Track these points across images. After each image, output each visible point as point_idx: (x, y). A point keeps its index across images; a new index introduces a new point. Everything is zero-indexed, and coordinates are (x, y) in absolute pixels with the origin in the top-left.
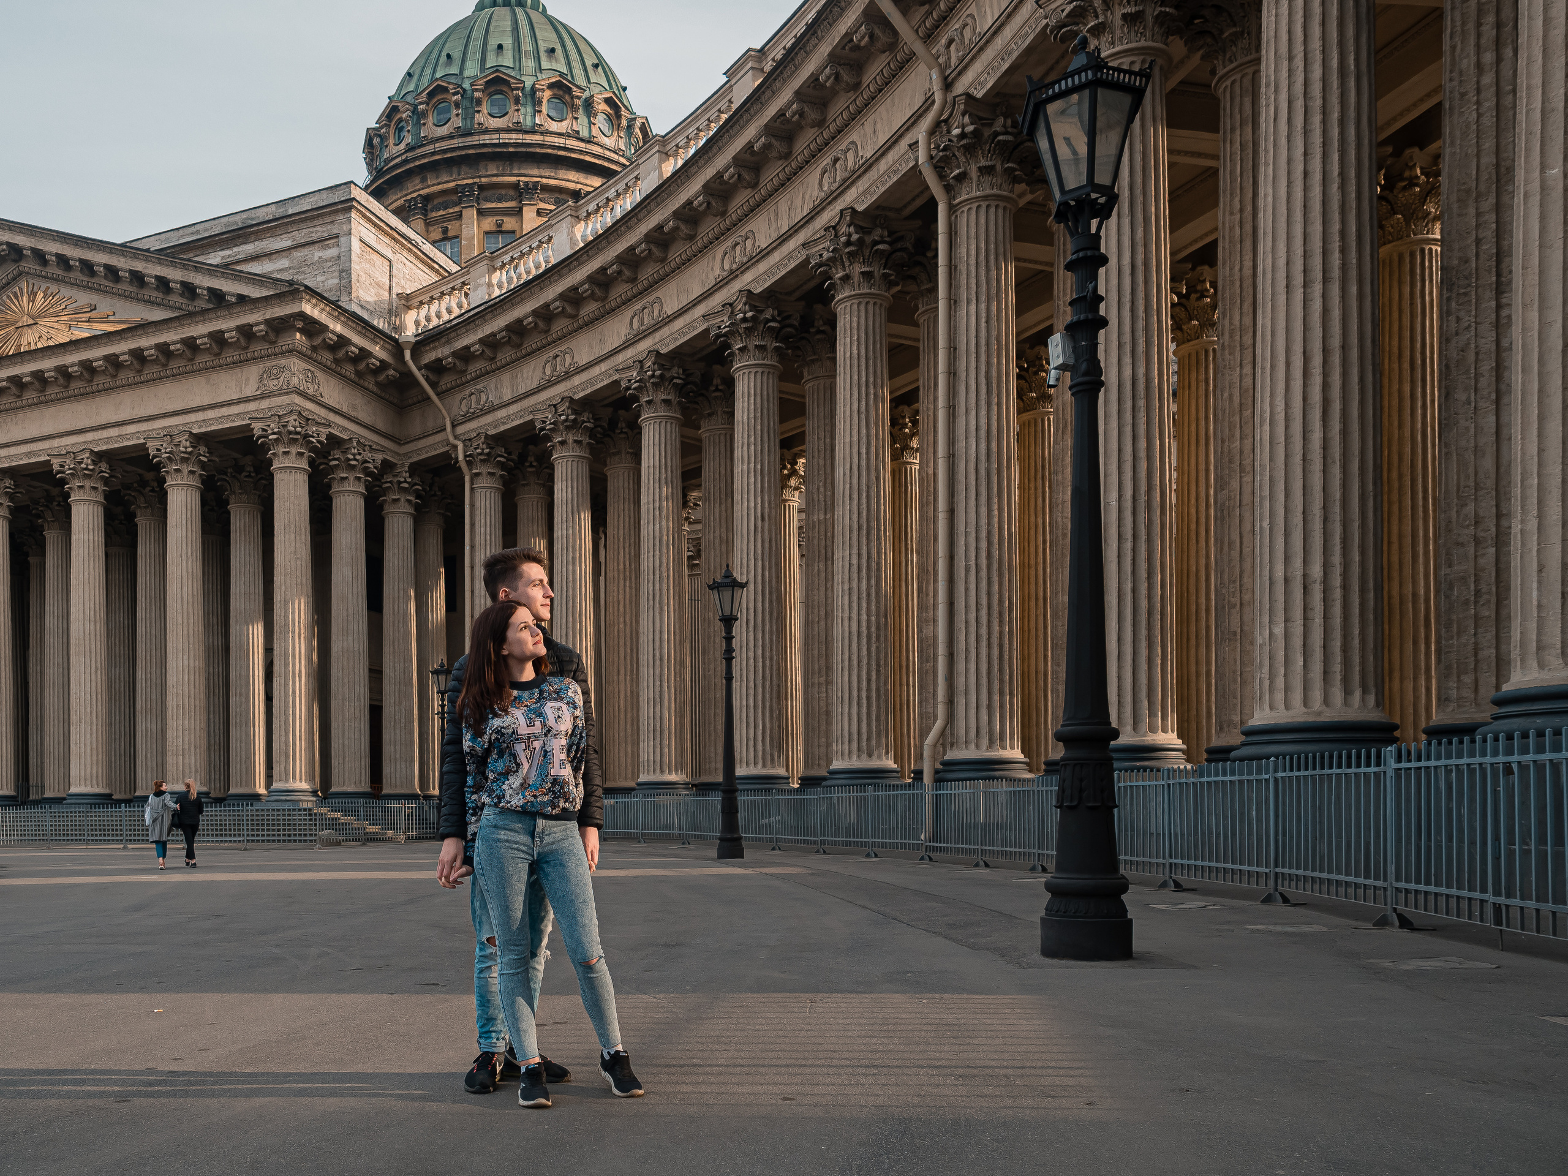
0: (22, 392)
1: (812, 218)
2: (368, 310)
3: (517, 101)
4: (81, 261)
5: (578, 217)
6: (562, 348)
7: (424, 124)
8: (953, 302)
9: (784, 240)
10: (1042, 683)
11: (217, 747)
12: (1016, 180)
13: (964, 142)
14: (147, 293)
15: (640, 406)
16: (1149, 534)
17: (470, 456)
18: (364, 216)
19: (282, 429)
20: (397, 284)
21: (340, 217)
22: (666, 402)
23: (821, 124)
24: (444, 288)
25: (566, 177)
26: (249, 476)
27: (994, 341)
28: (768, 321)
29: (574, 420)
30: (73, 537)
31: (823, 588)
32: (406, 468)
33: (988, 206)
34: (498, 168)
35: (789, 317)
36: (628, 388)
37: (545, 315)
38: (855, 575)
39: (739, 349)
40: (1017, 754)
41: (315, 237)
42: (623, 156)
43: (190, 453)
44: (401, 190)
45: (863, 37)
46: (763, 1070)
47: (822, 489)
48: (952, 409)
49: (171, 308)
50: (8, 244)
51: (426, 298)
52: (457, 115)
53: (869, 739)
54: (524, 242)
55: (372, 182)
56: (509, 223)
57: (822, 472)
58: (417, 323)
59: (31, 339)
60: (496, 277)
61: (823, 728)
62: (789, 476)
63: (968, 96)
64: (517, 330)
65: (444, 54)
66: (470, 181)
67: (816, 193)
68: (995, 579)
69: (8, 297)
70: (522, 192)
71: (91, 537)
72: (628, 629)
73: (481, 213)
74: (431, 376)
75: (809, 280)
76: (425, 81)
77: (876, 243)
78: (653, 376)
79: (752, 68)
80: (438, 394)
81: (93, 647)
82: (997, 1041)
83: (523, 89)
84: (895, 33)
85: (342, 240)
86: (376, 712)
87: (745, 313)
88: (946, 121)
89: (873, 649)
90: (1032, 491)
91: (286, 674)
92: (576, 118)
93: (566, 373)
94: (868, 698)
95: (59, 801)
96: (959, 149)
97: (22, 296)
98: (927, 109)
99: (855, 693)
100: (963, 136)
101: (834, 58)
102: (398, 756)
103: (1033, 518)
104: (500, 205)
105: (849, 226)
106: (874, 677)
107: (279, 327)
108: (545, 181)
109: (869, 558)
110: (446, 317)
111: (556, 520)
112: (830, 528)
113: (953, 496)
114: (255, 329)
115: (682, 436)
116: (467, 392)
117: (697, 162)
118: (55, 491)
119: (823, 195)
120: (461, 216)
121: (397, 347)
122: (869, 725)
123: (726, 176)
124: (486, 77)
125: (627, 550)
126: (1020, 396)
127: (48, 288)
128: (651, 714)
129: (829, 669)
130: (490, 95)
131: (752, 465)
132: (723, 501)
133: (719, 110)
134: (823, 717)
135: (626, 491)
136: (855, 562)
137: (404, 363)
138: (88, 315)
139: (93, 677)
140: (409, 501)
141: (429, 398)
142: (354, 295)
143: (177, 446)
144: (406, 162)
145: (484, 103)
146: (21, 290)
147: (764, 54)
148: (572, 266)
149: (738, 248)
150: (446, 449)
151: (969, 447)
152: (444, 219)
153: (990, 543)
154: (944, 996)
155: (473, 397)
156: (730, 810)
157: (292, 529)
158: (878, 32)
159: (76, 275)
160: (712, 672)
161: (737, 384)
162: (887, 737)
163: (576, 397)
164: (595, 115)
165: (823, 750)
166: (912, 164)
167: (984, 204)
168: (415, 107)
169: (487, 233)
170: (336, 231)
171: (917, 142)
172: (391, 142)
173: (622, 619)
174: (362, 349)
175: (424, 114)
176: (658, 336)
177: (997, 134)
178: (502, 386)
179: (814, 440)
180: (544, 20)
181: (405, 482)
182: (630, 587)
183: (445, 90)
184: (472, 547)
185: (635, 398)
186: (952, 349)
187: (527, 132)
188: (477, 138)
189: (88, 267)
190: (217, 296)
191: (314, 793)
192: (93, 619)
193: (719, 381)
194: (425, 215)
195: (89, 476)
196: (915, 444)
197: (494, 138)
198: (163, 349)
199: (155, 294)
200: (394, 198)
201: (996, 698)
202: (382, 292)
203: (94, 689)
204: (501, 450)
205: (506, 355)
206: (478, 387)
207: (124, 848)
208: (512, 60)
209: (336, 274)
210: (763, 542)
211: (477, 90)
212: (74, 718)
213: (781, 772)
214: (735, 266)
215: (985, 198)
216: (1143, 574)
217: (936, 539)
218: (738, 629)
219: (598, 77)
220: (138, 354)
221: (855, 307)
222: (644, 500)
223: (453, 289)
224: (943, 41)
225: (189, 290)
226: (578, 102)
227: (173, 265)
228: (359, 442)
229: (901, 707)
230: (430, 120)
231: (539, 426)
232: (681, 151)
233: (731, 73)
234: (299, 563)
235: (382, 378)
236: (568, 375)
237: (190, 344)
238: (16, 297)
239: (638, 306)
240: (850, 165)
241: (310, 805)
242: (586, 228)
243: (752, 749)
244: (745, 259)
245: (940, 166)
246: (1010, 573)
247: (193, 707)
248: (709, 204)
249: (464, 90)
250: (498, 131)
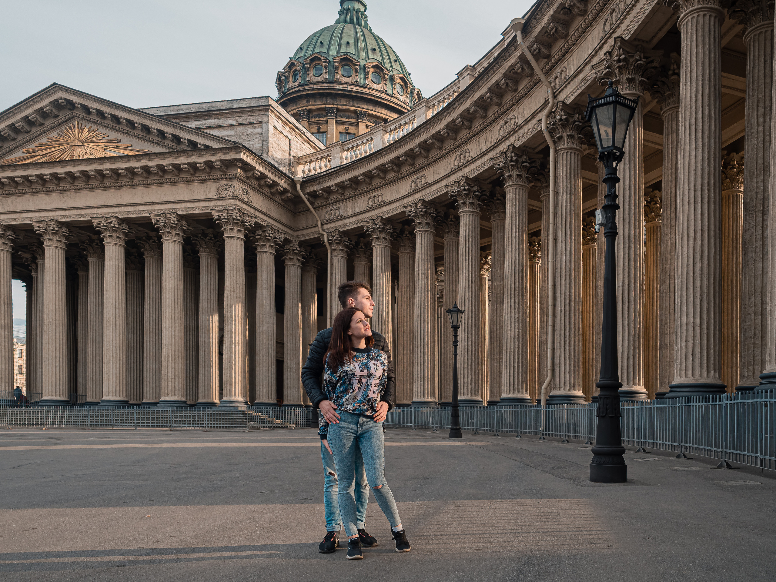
0: (74, 181)
1: (495, 147)
2: (277, 162)
3: (356, 71)
4: (112, 115)
5: (386, 131)
6: (378, 193)
7: (308, 74)
8: (556, 193)
9: (483, 155)
10: (591, 363)
11: (191, 378)
12: (583, 143)
13: (561, 123)
14: (151, 137)
15: (415, 224)
16: (634, 301)
17: (330, 240)
18: (276, 115)
19: (229, 217)
20: (293, 151)
21: (263, 113)
22: (428, 224)
23: (500, 104)
24: (318, 156)
25: (380, 111)
26: (211, 239)
27: (573, 212)
28: (475, 192)
29: (383, 228)
30: (106, 263)
31: (498, 316)
32: (297, 243)
33: (571, 152)
34: (346, 102)
35: (485, 191)
36: (410, 216)
37: (369, 175)
38: (513, 311)
39: (462, 203)
40: (580, 393)
41: (248, 121)
42: (408, 106)
43: (176, 224)
44: (296, 105)
45: (519, 69)
46: (468, 536)
47: (498, 271)
48: (555, 240)
49: (166, 147)
50: (65, 99)
51: (308, 160)
52: (326, 73)
53: (518, 385)
54: (359, 139)
55: (281, 99)
56: (352, 129)
57: (499, 263)
58: (304, 172)
59: (80, 153)
60: (345, 154)
61: (498, 379)
62: (484, 264)
63: (564, 103)
64: (355, 181)
65: (319, 41)
66: (332, 106)
67: (497, 136)
68: (573, 316)
69: (66, 128)
70: (359, 116)
71: (117, 263)
72: (408, 329)
73: (337, 122)
74: (310, 199)
75: (494, 175)
76: (309, 53)
77: (523, 162)
78: (421, 211)
79: (469, 74)
80: (314, 208)
81: (117, 322)
82: (571, 520)
83: (359, 65)
84: (533, 69)
85: (264, 125)
86: (280, 364)
87: (465, 187)
88: (554, 112)
89: (520, 344)
90: (588, 280)
91: (231, 342)
92: (386, 84)
93: (380, 205)
94: (518, 366)
95: (96, 404)
96: (559, 125)
97: (75, 129)
98: (546, 106)
99: (512, 364)
100: (561, 120)
101: (506, 75)
102: (291, 386)
103: (588, 291)
104: (347, 120)
105: (512, 153)
106: (520, 357)
107: (229, 164)
108: (370, 112)
109: (519, 303)
110: (319, 171)
111: (374, 275)
112: (502, 289)
113: (555, 279)
114: (214, 164)
115: (435, 241)
116: (330, 209)
117: (443, 113)
118: (95, 237)
119: (500, 137)
120: (327, 122)
121: (293, 183)
122: (518, 378)
123: (457, 122)
124: (341, 56)
125: (408, 292)
126: (583, 238)
127: (91, 127)
128: (419, 370)
129: (501, 352)
130: (343, 66)
131: (467, 257)
132: (454, 272)
133: (454, 91)
134: (498, 374)
135: (408, 264)
136: (513, 305)
137: (297, 191)
138: (116, 144)
139: (118, 338)
140: (299, 260)
141: (309, 210)
142: (269, 154)
143: (169, 219)
144: (298, 91)
145: (340, 69)
146: (74, 126)
147: (475, 68)
148: (383, 154)
149: (462, 156)
150: (319, 235)
151: (562, 258)
152: (318, 123)
153: (570, 300)
154: (549, 500)
155: (332, 212)
156: (455, 416)
157: (235, 268)
158: (525, 67)
159: (109, 122)
160: (448, 351)
161: (461, 219)
162: (526, 384)
163: (384, 217)
164: (395, 84)
165: (498, 389)
166: (539, 129)
167: (570, 151)
168: (304, 65)
169: (340, 133)
170: (260, 120)
171: (541, 120)
172: (291, 80)
173: (405, 324)
174: (273, 181)
175: (308, 69)
176: (424, 192)
177: (575, 121)
178: (347, 208)
179: (495, 248)
180: (370, 34)
181: (297, 250)
182: (410, 310)
183: (320, 59)
184: (331, 285)
185: (413, 221)
186: (556, 214)
187: (361, 87)
188: (336, 85)
189: (116, 119)
190: (193, 145)
191: (246, 403)
192: (117, 307)
193: (453, 217)
194: (309, 119)
195: (116, 231)
196: (539, 254)
197: (344, 87)
198: (161, 168)
199: (157, 138)
200: (292, 108)
201: (572, 368)
202: (285, 154)
203: (118, 345)
204: (346, 239)
205: (349, 193)
206: (335, 207)
207: (135, 430)
208: (354, 51)
209: (260, 142)
210: (472, 293)
211: (336, 62)
212: (105, 360)
213: (479, 398)
214: (460, 164)
215: (570, 149)
216: (632, 318)
217: (548, 297)
218: (460, 332)
219: (396, 66)
220: (146, 169)
221: (514, 190)
222: (417, 269)
223: (322, 157)
224: (553, 77)
225: (177, 139)
226: (386, 76)
227: (167, 124)
228: (272, 228)
229: (532, 371)
230: (312, 73)
231: (365, 229)
232: (436, 107)
233: (460, 74)
234: (238, 286)
235: (284, 197)
236: (380, 206)
237: (177, 167)
238: (71, 129)
239: (415, 177)
240: (513, 126)
241: (243, 409)
242: (390, 137)
243: (466, 388)
244: (465, 162)
245: (552, 131)
246: (578, 314)
247: (177, 357)
248: (448, 134)
249: (330, 61)
250: (346, 84)
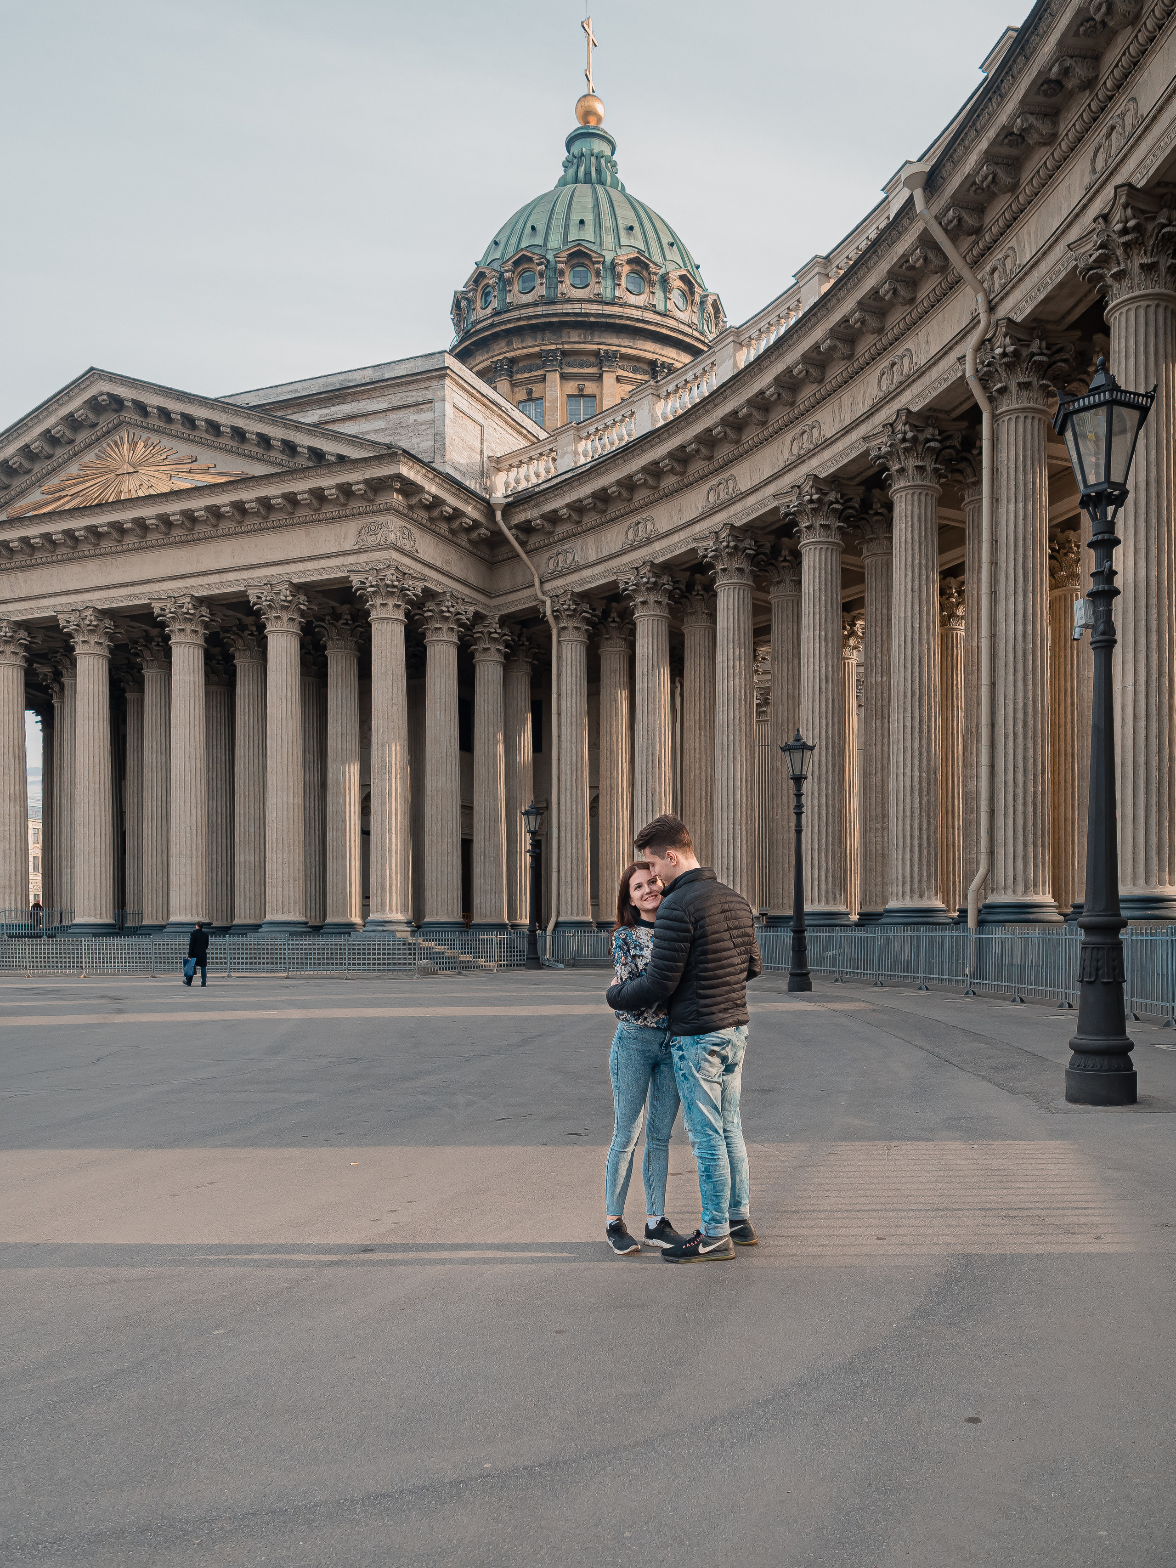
0: (123, 537)
1: (872, 414)
2: (461, 472)
3: (598, 274)
4: (183, 414)
5: (658, 396)
6: (644, 516)
7: (510, 291)
8: (995, 501)
9: (847, 432)
10: (1069, 829)
12: (1050, 394)
13: (1005, 360)
14: (249, 448)
15: (715, 573)
16: (1159, 714)
17: (557, 611)
18: (458, 384)
19: (380, 583)
20: (488, 446)
21: (435, 384)
22: (740, 570)
23: (880, 331)
24: (532, 454)
25: (642, 347)
26: (346, 624)
27: (1029, 536)
28: (832, 503)
29: (655, 583)
30: (173, 676)
31: (879, 744)
32: (497, 620)
33: (1026, 417)
34: (580, 336)
35: (851, 500)
36: (705, 556)
37: (628, 485)
38: (909, 736)
39: (806, 527)
40: (1047, 898)
41: (410, 401)
43: (290, 602)
44: (488, 352)
45: (918, 260)
47: (879, 655)
48: (994, 594)
49: (274, 464)
50: (107, 393)
51: (514, 462)
52: (542, 284)
53: (920, 882)
54: (608, 416)
55: (459, 344)
56: (590, 390)
57: (879, 639)
58: (507, 485)
59: (132, 487)
60: (582, 446)
61: (879, 868)
62: (848, 636)
63: (1010, 321)
64: (602, 497)
65: (529, 225)
66: (553, 347)
67: (875, 392)
68: (1030, 745)
69: (109, 445)
70: (602, 360)
71: (191, 677)
72: (703, 773)
73: (563, 377)
74: (520, 536)
75: (868, 468)
76: (511, 250)
77: (928, 441)
78: (728, 546)
79: (818, 273)
80: (526, 553)
81: (193, 783)
83: (603, 263)
84: (946, 258)
85: (437, 405)
87: (811, 496)
88: (990, 340)
89: (924, 802)
91: (383, 811)
93: (648, 539)
94: (920, 846)
95: (158, 929)
96: (1001, 365)
97: (123, 444)
98: (973, 328)
99: (908, 841)
100: (1004, 355)
101: (892, 275)
102: (488, 888)
104: (581, 371)
105: (905, 424)
106: (925, 827)
107: (378, 485)
108: (624, 350)
109: (921, 721)
110: (534, 481)
111: (637, 673)
113: (994, 671)
114: (354, 487)
115: (753, 600)
116: (555, 551)
117: (769, 356)
119: (881, 394)
120: (545, 379)
121: (488, 508)
122: (920, 869)
123: (795, 372)
124: (569, 249)
125: (702, 702)
126: (1052, 574)
127: (149, 439)
128: (725, 854)
129: (885, 815)
130: (573, 267)
131: (817, 632)
132: (791, 663)
133: (788, 308)
134: (880, 859)
135: (702, 648)
136: (909, 724)
137: (495, 522)
138: (189, 466)
139: (194, 811)
140: (499, 650)
141: (518, 556)
142: (447, 458)
143: (277, 594)
144: (492, 325)
145: (567, 274)
146: (122, 439)
147: (829, 261)
148: (653, 443)
149: (805, 436)
150: (535, 603)
151: (1007, 629)
152: (529, 381)
153: (1025, 713)
155: (560, 557)
156: (800, 949)
157: (389, 676)
158: (931, 255)
159: (177, 427)
160: (779, 816)
161: (804, 558)
162: (936, 880)
163: (657, 561)
164: (670, 291)
165: (879, 888)
166: (960, 374)
167: (1022, 415)
168: (502, 274)
169: (569, 396)
170: (431, 396)
171: (965, 356)
172: (478, 305)
173: (697, 765)
174: (455, 509)
175: (510, 282)
176: (732, 510)
177: (1033, 355)
178: (587, 548)
180: (623, 198)
181: (496, 632)
182: (706, 736)
183: (530, 260)
184: (559, 695)
185: (711, 566)
186: (994, 542)
187: (607, 304)
188: (560, 307)
189: (190, 422)
190: (317, 455)
191: (408, 924)
192: (193, 756)
193: (788, 555)
194: (511, 377)
195: (190, 620)
196: (961, 612)
197: (575, 308)
198: (264, 502)
199: (256, 449)
200: (481, 359)
201: (1030, 849)
202: (473, 455)
203: (194, 823)
204: (586, 607)
205: (590, 519)
206: (564, 547)
208: (593, 235)
209: (431, 437)
210: (827, 701)
211: (560, 262)
212: (174, 851)
213: (841, 908)
214: (802, 452)
215: (1023, 410)
216: (1154, 748)
217: (980, 707)
219: (673, 255)
220: (239, 507)
221: (909, 496)
222: (719, 659)
223: (541, 454)
224: (988, 268)
225: (290, 448)
226: (654, 277)
227: (270, 422)
228: (452, 595)
230: (516, 287)
231: (622, 586)
232: (753, 342)
233: (799, 275)
234: (395, 708)
235: (474, 535)
236: (649, 541)
237: (291, 499)
238: (117, 445)
239: (715, 481)
240: (906, 370)
241: (404, 936)
242: (666, 406)
243: (817, 888)
244: (812, 447)
245: (984, 380)
246: (1043, 740)
247: (291, 841)
248: (779, 395)
249: (548, 261)
250: (579, 301)
